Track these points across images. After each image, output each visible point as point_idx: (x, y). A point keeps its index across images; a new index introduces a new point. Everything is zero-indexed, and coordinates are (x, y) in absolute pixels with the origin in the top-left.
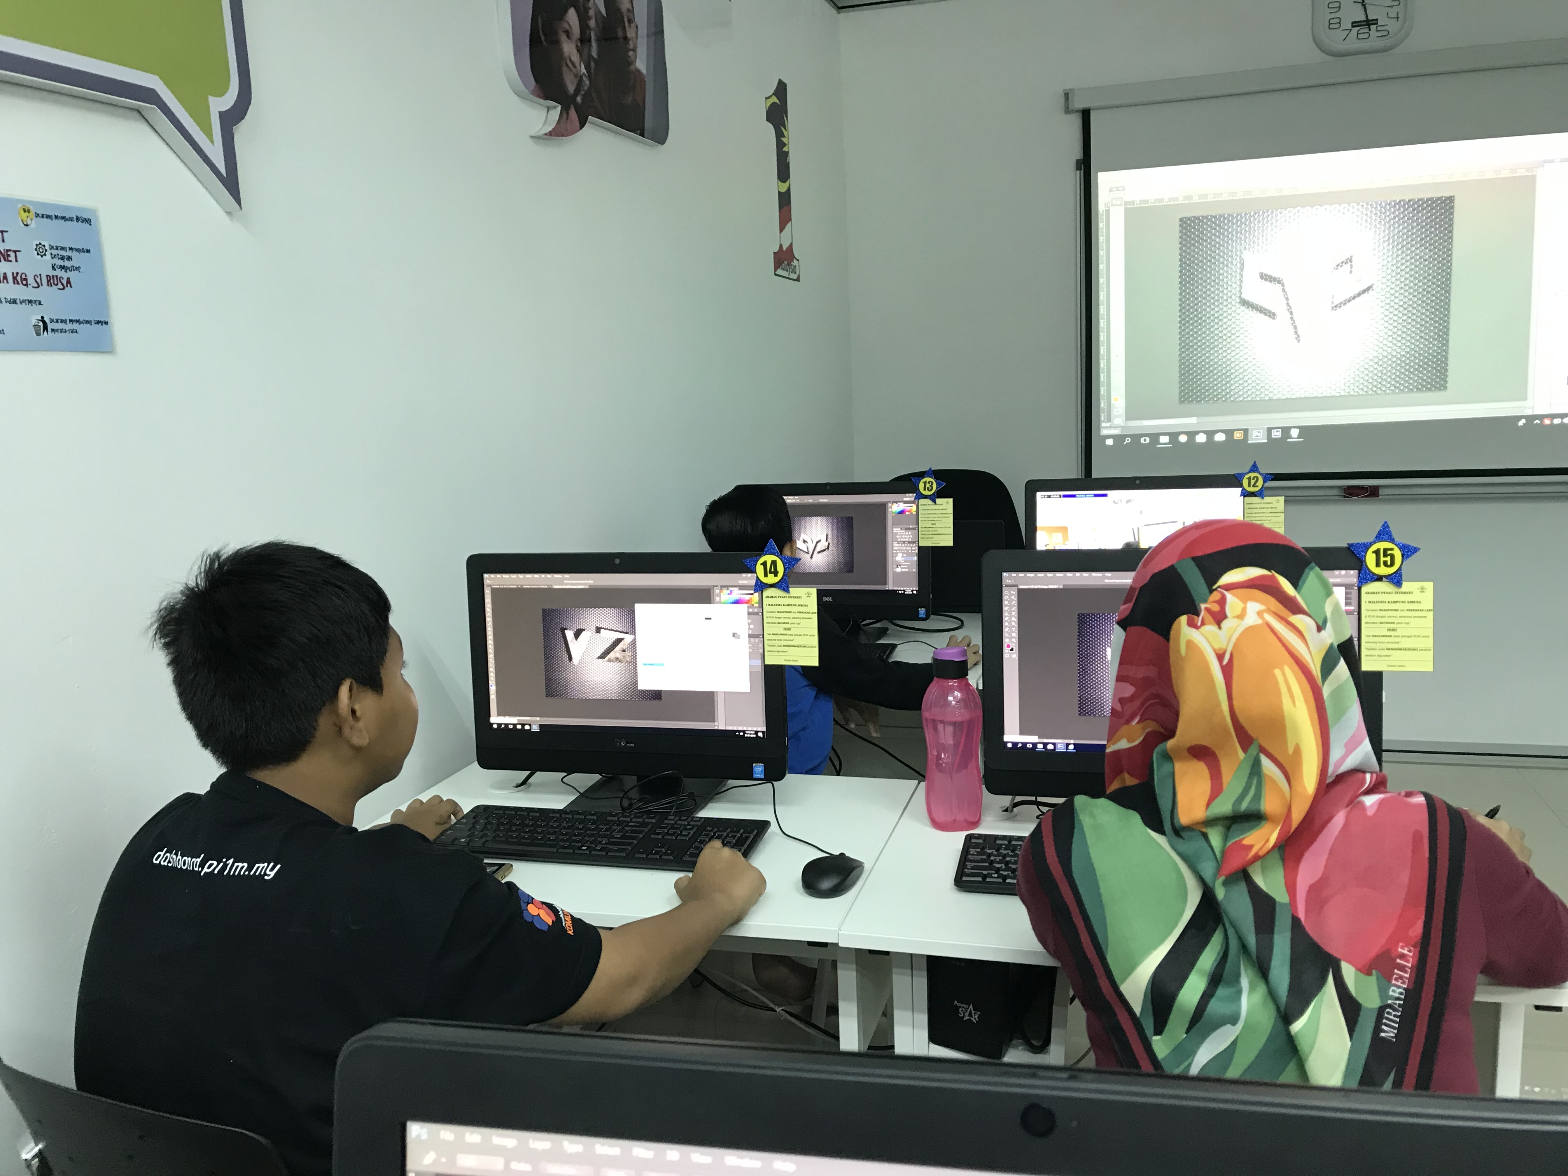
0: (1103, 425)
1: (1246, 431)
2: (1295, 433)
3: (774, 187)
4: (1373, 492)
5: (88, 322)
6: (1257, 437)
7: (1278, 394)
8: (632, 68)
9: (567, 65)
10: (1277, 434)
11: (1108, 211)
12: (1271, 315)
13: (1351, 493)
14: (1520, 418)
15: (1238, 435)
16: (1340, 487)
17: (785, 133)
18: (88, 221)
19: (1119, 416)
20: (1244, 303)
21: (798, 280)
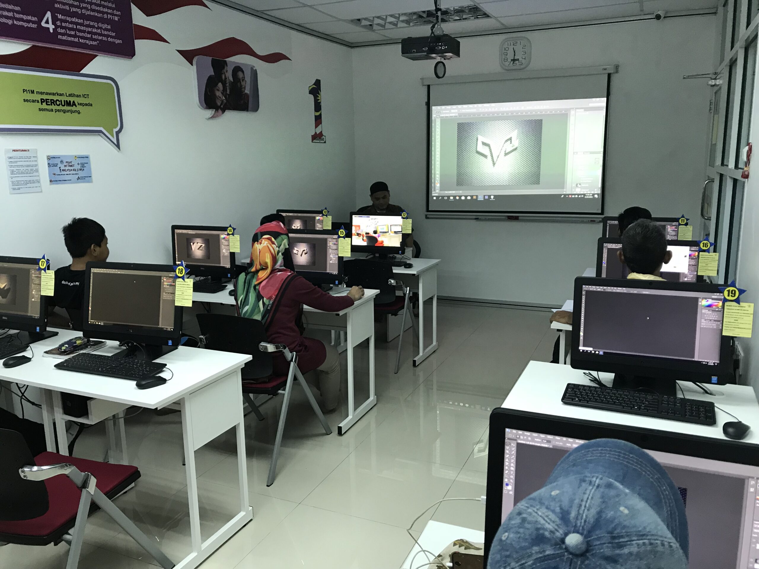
0: (433, 192)
1: (477, 196)
2: (492, 197)
3: (313, 114)
4: (516, 218)
5: (87, 177)
6: (481, 198)
7: (487, 184)
8: (244, 93)
9: (218, 98)
10: (487, 197)
11: (435, 120)
12: (485, 156)
13: (510, 218)
14: (561, 195)
15: (475, 197)
16: (507, 216)
17: (319, 96)
18: (88, 157)
19: (438, 190)
20: (478, 152)
21: (325, 142)
